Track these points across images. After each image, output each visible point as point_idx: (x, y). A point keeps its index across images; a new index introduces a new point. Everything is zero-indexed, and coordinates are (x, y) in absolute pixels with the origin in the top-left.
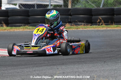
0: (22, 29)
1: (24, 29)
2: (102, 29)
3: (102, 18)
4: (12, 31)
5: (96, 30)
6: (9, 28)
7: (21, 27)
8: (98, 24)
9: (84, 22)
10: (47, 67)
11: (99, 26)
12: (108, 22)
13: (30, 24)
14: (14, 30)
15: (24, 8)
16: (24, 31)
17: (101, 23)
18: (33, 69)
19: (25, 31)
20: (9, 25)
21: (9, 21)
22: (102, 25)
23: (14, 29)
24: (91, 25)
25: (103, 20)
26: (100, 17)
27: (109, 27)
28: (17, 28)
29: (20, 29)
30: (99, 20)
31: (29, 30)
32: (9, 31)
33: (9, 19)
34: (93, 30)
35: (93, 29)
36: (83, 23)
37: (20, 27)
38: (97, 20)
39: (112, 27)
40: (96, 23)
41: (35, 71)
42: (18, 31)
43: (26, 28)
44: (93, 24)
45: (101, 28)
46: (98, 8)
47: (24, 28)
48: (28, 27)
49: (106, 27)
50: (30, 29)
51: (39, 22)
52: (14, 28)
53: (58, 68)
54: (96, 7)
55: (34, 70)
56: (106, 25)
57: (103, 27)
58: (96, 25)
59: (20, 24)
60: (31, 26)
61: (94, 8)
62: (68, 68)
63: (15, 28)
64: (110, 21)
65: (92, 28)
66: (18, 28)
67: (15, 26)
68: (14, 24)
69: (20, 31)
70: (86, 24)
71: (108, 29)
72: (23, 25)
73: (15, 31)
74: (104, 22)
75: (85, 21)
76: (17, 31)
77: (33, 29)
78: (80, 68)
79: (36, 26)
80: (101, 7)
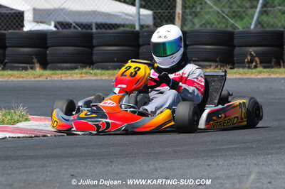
0: (79, 76)
1: (83, 75)
2: (259, 77)
3: (255, 52)
4: (56, 79)
5: (247, 79)
6: (47, 72)
7: (77, 71)
8: (247, 65)
9: (215, 61)
11: (250, 70)
12: (270, 62)
13: (95, 65)
14: (60, 76)
15: (80, 29)
16: (82, 79)
17: (254, 64)
18: (148, 166)
19: (86, 80)
20: (49, 66)
21: (49, 58)
22: (256, 67)
23: (59, 74)
24: (231, 68)
25: (258, 57)
26: (252, 50)
27: (273, 73)
28: (67, 72)
29: (75, 75)
30: (249, 58)
31: (94, 78)
32: (49, 78)
33: (48, 52)
34: (240, 79)
35: (238, 76)
36: (213, 64)
37: (73, 71)
38: (246, 57)
39: (281, 73)
40: (244, 62)
41: (156, 170)
42: (70, 78)
43: (86, 73)
44: (236, 65)
45: (257, 74)
46: (247, 29)
47: (81, 73)
50: (95, 75)
51: (115, 59)
52: (60, 72)
53: (209, 165)
54: (241, 29)
55: (152, 167)
56: (265, 67)
57: (260, 72)
58: (244, 67)
59: (73, 65)
60: (98, 68)
61: (238, 30)
63: (62, 74)
64: (273, 60)
65: (235, 73)
66: (70, 72)
67: (62, 69)
68: (59, 65)
69: (74, 79)
70: (221, 66)
72: (79, 65)
73: (63, 79)
75: (218, 59)
76: (67, 79)
77: (101, 74)
78: (263, 165)
79: (108, 69)
80: (252, 27)
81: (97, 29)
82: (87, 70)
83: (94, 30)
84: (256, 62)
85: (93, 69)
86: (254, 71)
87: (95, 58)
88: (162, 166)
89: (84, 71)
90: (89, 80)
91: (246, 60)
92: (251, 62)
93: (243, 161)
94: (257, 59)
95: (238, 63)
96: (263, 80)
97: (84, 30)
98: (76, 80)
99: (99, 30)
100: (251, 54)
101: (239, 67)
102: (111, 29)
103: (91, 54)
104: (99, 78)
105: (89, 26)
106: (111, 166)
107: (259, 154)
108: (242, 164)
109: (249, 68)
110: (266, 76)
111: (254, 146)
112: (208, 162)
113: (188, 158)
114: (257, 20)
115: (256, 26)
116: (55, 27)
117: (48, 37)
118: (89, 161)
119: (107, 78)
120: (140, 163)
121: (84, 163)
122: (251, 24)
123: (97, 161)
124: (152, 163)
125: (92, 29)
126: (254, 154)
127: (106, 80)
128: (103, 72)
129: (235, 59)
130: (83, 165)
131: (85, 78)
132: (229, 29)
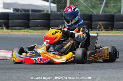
0: (23, 33)
1: (25, 32)
2: (103, 35)
3: (102, 24)
4: (13, 34)
6: (9, 31)
7: (22, 30)
8: (98, 29)
10: (67, 71)
11: (99, 32)
12: (108, 28)
13: (31, 28)
15: (24, 12)
17: (101, 29)
18: (52, 73)
20: (10, 28)
21: (10, 25)
22: (102, 30)
23: (14, 32)
24: (91, 31)
26: (100, 23)
27: (109, 33)
28: (18, 31)
29: (21, 32)
30: (99, 26)
31: (30, 34)
32: (9, 34)
33: (9, 22)
37: (20, 31)
39: (113, 33)
40: (97, 28)
42: (19, 34)
43: (26, 32)
44: (93, 29)
45: (102, 33)
46: (98, 14)
47: (24, 32)
48: (29, 31)
49: (107, 33)
50: (30, 32)
51: (39, 26)
53: (79, 73)
54: (95, 13)
56: (106, 31)
57: (104, 33)
58: (96, 30)
59: (21, 28)
60: (31, 29)
61: (94, 14)
62: (90, 73)
64: (110, 27)
67: (15, 29)
68: (14, 28)
71: (109, 35)
72: (23, 28)
73: (16, 34)
74: (104, 28)
77: (33, 32)
78: (103, 74)
79: (36, 30)
80: (100, 13)
81: (31, 12)
82: (27, 30)
83: (30, 13)
84: (102, 28)
85: (29, 30)
86: (101, 32)
87: (30, 25)
88: (59, 73)
89: (25, 30)
90: (28, 35)
91: (98, 27)
92: (100, 28)
93: (94, 72)
94: (102, 27)
95: (94, 28)
96: (105, 36)
97: (26, 13)
98: (22, 35)
99: (32, 13)
100: (100, 25)
101: (94, 30)
102: (38, 12)
103: (29, 23)
104: (32, 34)
105: (28, 11)
106: (36, 73)
107: (102, 69)
108: (94, 73)
109: (99, 30)
110: (106, 34)
111: (100, 65)
112: (79, 72)
113: (70, 70)
114: (103, 10)
115: (102, 12)
116: (13, 11)
117: (10, 15)
118: (26, 71)
119: (35, 34)
120: (49, 72)
121: (24, 71)
122: (100, 11)
123: (30, 71)
124: (54, 72)
125: (29, 12)
126: (99, 69)
127: (35, 35)
128: (34, 31)
129: (93, 26)
130: (23, 72)
131: (26, 34)
132: (90, 13)
